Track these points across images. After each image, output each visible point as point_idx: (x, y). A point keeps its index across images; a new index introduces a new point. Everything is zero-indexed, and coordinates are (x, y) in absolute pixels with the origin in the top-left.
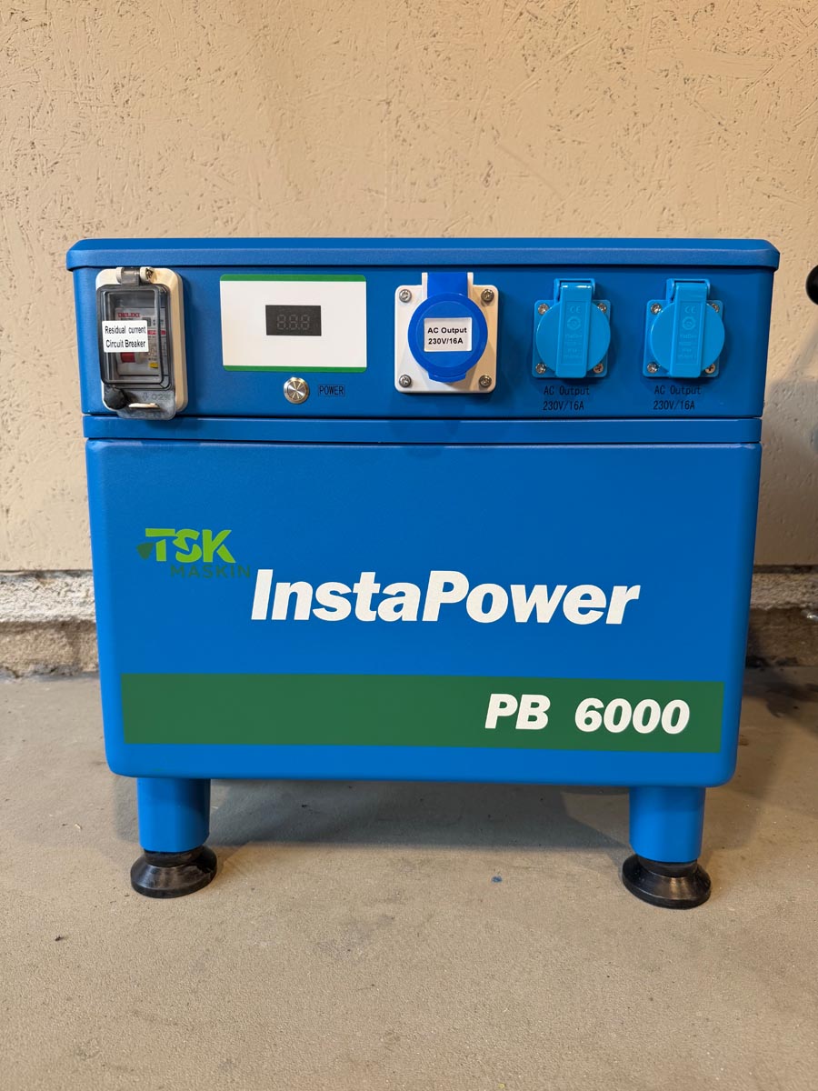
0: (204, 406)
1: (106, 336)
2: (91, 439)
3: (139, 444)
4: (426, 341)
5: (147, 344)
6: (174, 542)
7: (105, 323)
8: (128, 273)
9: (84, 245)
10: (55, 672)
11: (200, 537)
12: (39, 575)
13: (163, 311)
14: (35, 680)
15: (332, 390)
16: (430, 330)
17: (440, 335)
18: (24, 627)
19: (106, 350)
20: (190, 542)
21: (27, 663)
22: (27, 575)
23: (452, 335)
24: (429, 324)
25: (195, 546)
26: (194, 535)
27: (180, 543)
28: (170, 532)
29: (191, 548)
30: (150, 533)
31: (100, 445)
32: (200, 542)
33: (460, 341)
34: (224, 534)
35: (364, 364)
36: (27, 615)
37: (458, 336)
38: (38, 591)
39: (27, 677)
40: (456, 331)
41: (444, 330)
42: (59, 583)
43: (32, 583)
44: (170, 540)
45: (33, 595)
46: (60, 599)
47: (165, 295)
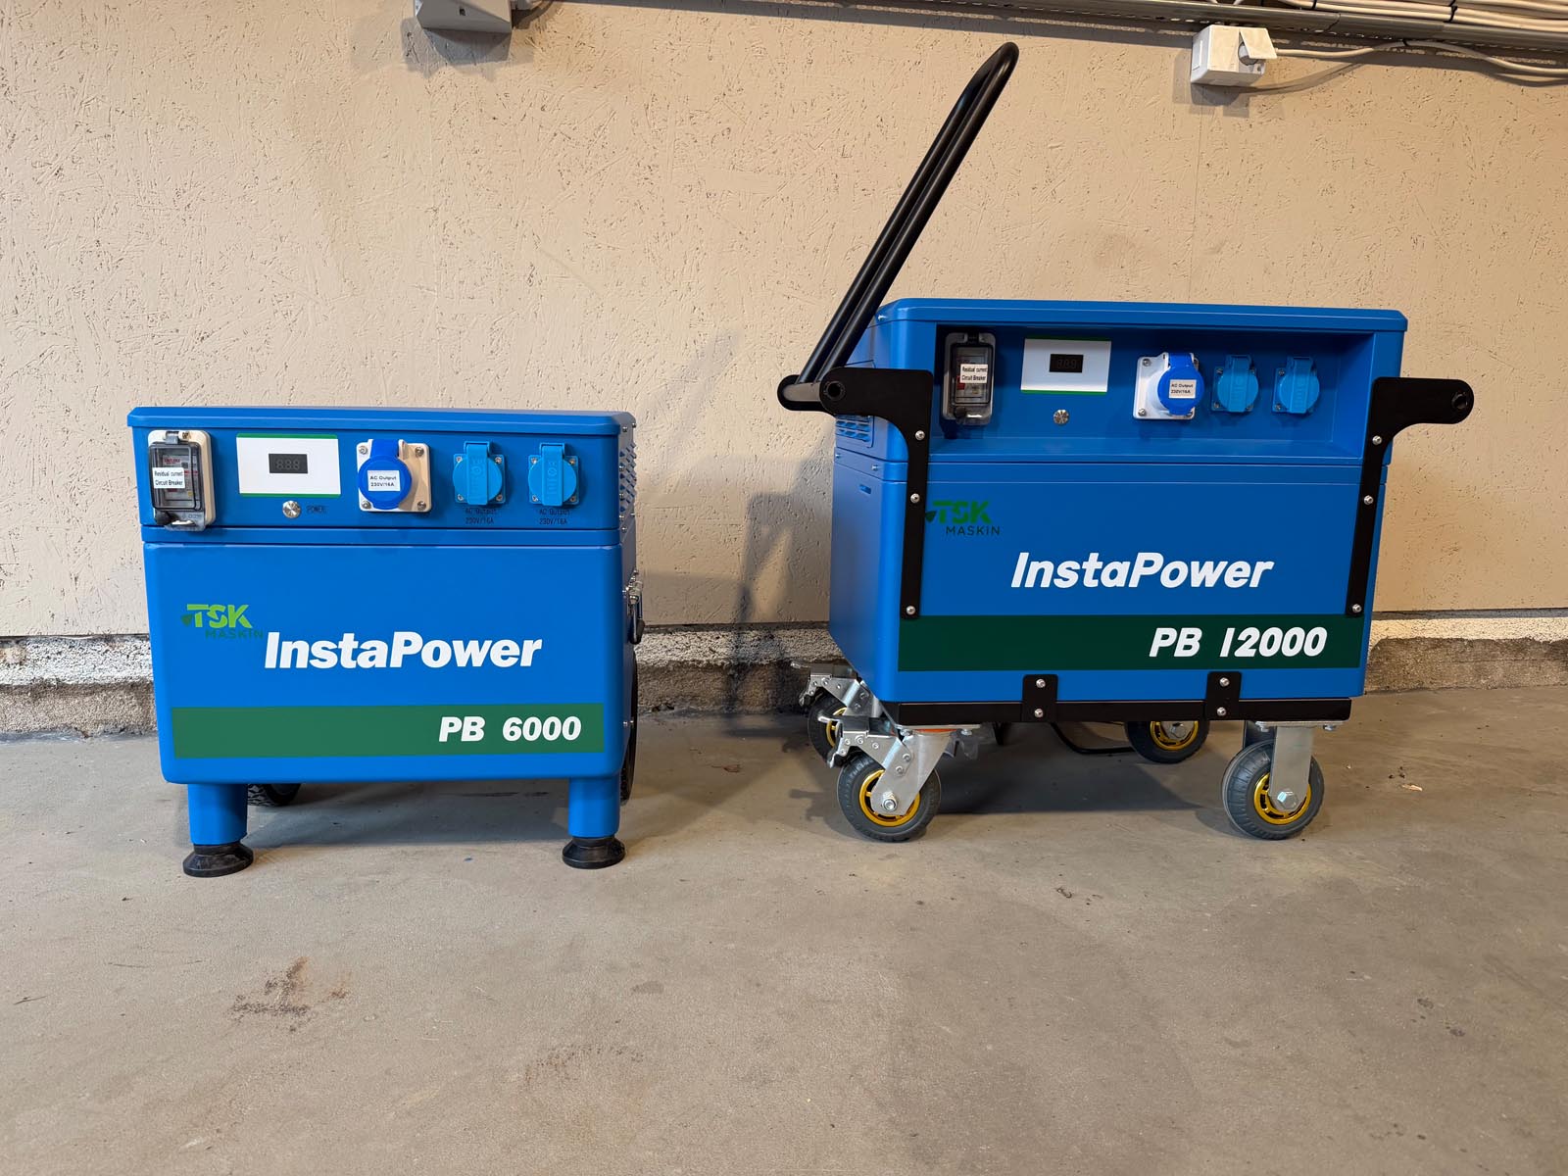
0: (227, 520)
1: (155, 478)
2: (147, 542)
3: (182, 546)
4: (369, 484)
5: (184, 483)
6: (208, 614)
7: (154, 469)
8: (170, 435)
9: (139, 411)
10: (125, 732)
11: (227, 610)
12: (108, 639)
13: (195, 458)
14: (105, 741)
15: (316, 509)
16: (371, 478)
17: (378, 481)
18: (93, 689)
19: (156, 487)
20: (219, 613)
21: (97, 724)
22: (95, 639)
23: (386, 481)
24: (371, 473)
25: (223, 616)
26: (222, 608)
27: (212, 614)
28: (205, 607)
29: (220, 618)
30: (191, 607)
31: (154, 546)
32: (226, 613)
33: (393, 485)
34: (244, 608)
35: (339, 492)
36: (97, 676)
37: (391, 481)
38: (107, 655)
39: (96, 737)
41: (381, 478)
42: (128, 645)
43: (102, 647)
44: (204, 612)
45: (103, 658)
46: (129, 662)
47: (196, 450)
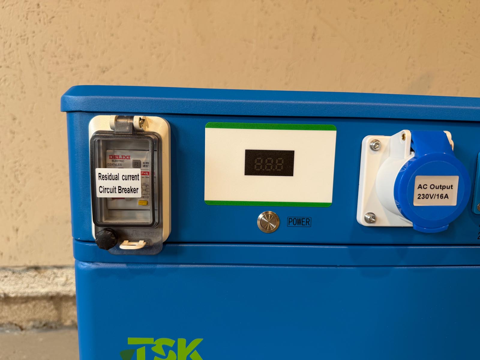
0: (185, 235)
1: (99, 183)
2: (81, 260)
4: (416, 196)
5: (140, 191)
6: (153, 349)
7: (98, 171)
8: (121, 121)
9: (77, 91)
10: (47, 326)
11: (176, 345)
12: (37, 268)
13: (156, 154)
14: (34, 332)
15: (299, 222)
16: (420, 187)
17: (428, 191)
18: (27, 299)
19: (99, 195)
20: (166, 348)
21: (29, 321)
22: (29, 268)
23: (440, 192)
24: (420, 180)
25: (171, 353)
26: (170, 342)
27: (158, 349)
28: (149, 341)
29: (167, 354)
30: (132, 341)
32: (175, 348)
33: (447, 196)
34: (197, 342)
35: (328, 199)
36: (29, 292)
37: (445, 192)
38: (36, 278)
39: (29, 330)
40: (443, 187)
41: (433, 187)
42: (49, 272)
43: (32, 273)
44: (148, 347)
45: (33, 280)
46: (50, 282)
47: (157, 142)
